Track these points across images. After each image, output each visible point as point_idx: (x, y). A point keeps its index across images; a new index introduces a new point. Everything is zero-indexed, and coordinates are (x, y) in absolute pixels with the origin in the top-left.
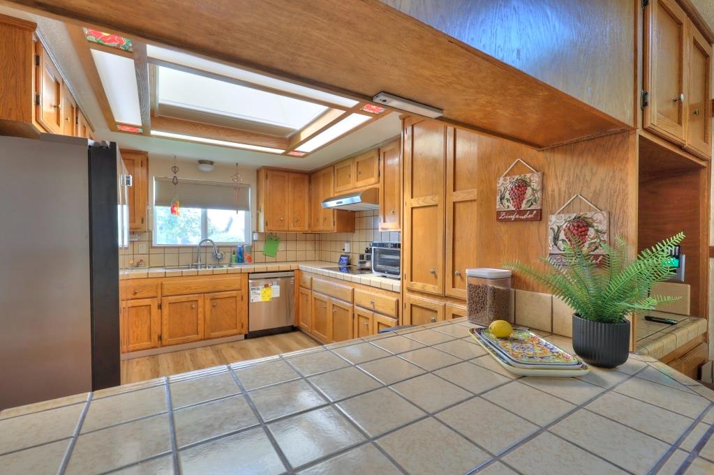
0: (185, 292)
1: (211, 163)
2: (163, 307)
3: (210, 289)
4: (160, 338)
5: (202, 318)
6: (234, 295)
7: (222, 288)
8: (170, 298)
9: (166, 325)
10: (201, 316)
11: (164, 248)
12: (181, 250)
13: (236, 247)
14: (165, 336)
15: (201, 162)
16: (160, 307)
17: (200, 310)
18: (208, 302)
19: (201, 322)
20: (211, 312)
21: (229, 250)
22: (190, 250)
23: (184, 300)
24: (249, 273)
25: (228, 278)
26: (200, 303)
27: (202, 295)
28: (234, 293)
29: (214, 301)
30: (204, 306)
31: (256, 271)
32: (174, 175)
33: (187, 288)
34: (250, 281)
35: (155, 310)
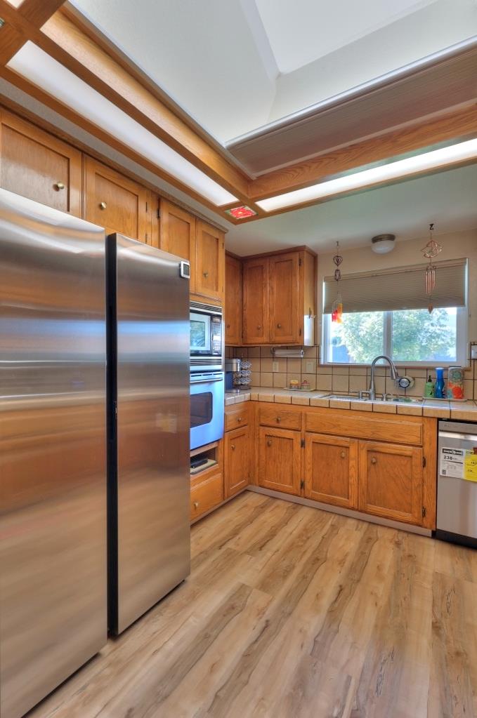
0: (333, 431)
1: (391, 237)
2: (306, 444)
3: (368, 434)
4: (302, 485)
5: (355, 475)
6: (408, 453)
7: (387, 436)
8: (314, 434)
9: (309, 470)
10: (353, 472)
11: (333, 367)
12: (353, 371)
13: (433, 369)
14: (308, 485)
15: (376, 239)
16: (303, 444)
17: (352, 463)
18: (364, 454)
19: (353, 480)
20: (368, 470)
21: (424, 374)
22: (364, 372)
23: (331, 442)
24: (439, 419)
25: (396, 421)
26: (353, 453)
27: (356, 440)
28: (408, 450)
29: (374, 454)
30: (357, 459)
31: (453, 417)
32: (336, 268)
33: (335, 426)
34: (441, 434)
35: (297, 446)
